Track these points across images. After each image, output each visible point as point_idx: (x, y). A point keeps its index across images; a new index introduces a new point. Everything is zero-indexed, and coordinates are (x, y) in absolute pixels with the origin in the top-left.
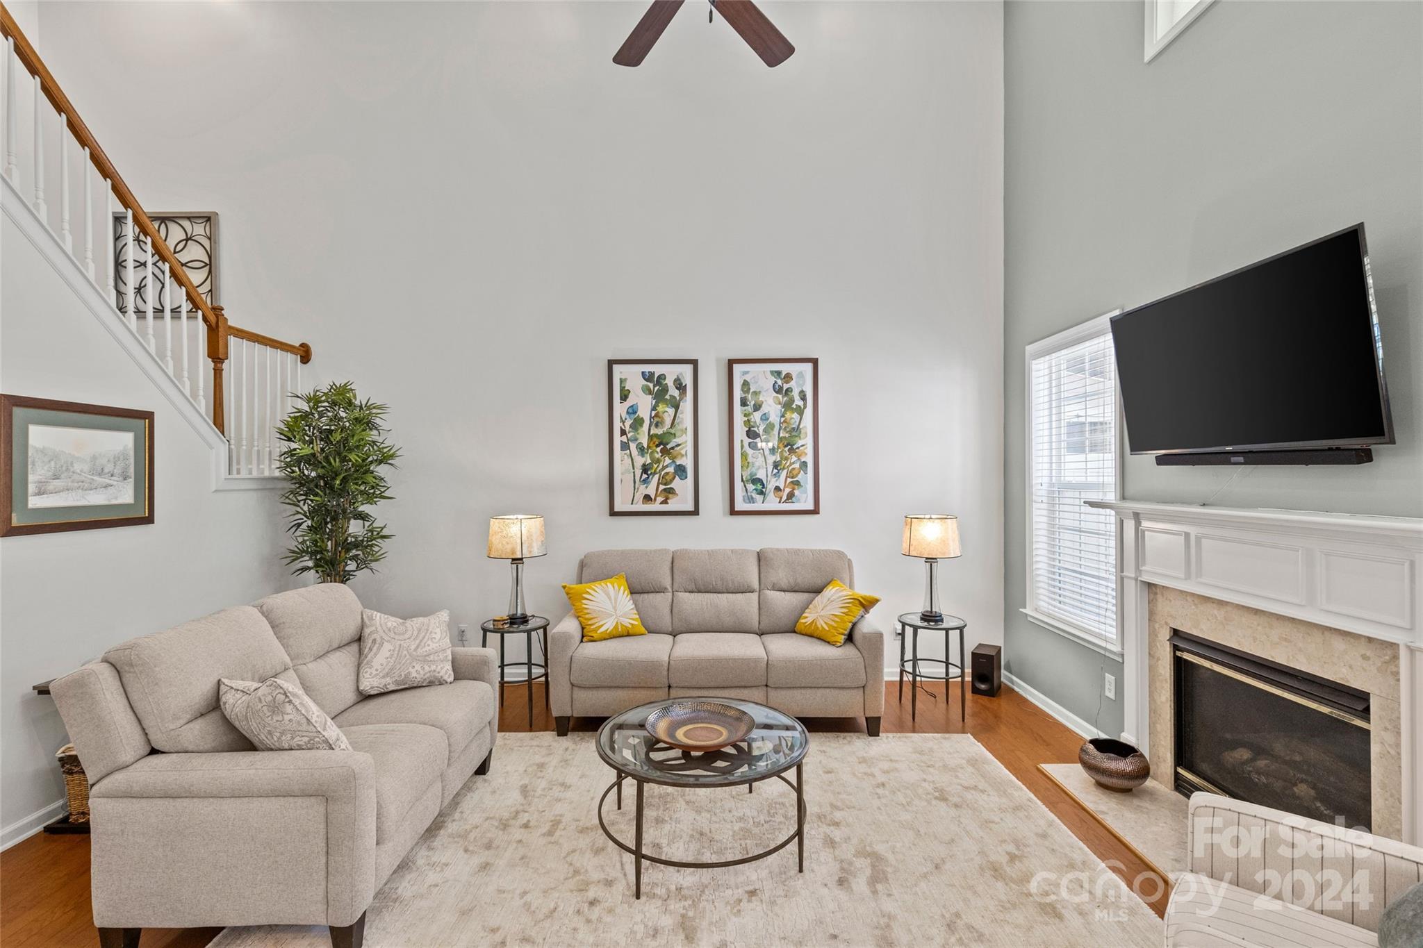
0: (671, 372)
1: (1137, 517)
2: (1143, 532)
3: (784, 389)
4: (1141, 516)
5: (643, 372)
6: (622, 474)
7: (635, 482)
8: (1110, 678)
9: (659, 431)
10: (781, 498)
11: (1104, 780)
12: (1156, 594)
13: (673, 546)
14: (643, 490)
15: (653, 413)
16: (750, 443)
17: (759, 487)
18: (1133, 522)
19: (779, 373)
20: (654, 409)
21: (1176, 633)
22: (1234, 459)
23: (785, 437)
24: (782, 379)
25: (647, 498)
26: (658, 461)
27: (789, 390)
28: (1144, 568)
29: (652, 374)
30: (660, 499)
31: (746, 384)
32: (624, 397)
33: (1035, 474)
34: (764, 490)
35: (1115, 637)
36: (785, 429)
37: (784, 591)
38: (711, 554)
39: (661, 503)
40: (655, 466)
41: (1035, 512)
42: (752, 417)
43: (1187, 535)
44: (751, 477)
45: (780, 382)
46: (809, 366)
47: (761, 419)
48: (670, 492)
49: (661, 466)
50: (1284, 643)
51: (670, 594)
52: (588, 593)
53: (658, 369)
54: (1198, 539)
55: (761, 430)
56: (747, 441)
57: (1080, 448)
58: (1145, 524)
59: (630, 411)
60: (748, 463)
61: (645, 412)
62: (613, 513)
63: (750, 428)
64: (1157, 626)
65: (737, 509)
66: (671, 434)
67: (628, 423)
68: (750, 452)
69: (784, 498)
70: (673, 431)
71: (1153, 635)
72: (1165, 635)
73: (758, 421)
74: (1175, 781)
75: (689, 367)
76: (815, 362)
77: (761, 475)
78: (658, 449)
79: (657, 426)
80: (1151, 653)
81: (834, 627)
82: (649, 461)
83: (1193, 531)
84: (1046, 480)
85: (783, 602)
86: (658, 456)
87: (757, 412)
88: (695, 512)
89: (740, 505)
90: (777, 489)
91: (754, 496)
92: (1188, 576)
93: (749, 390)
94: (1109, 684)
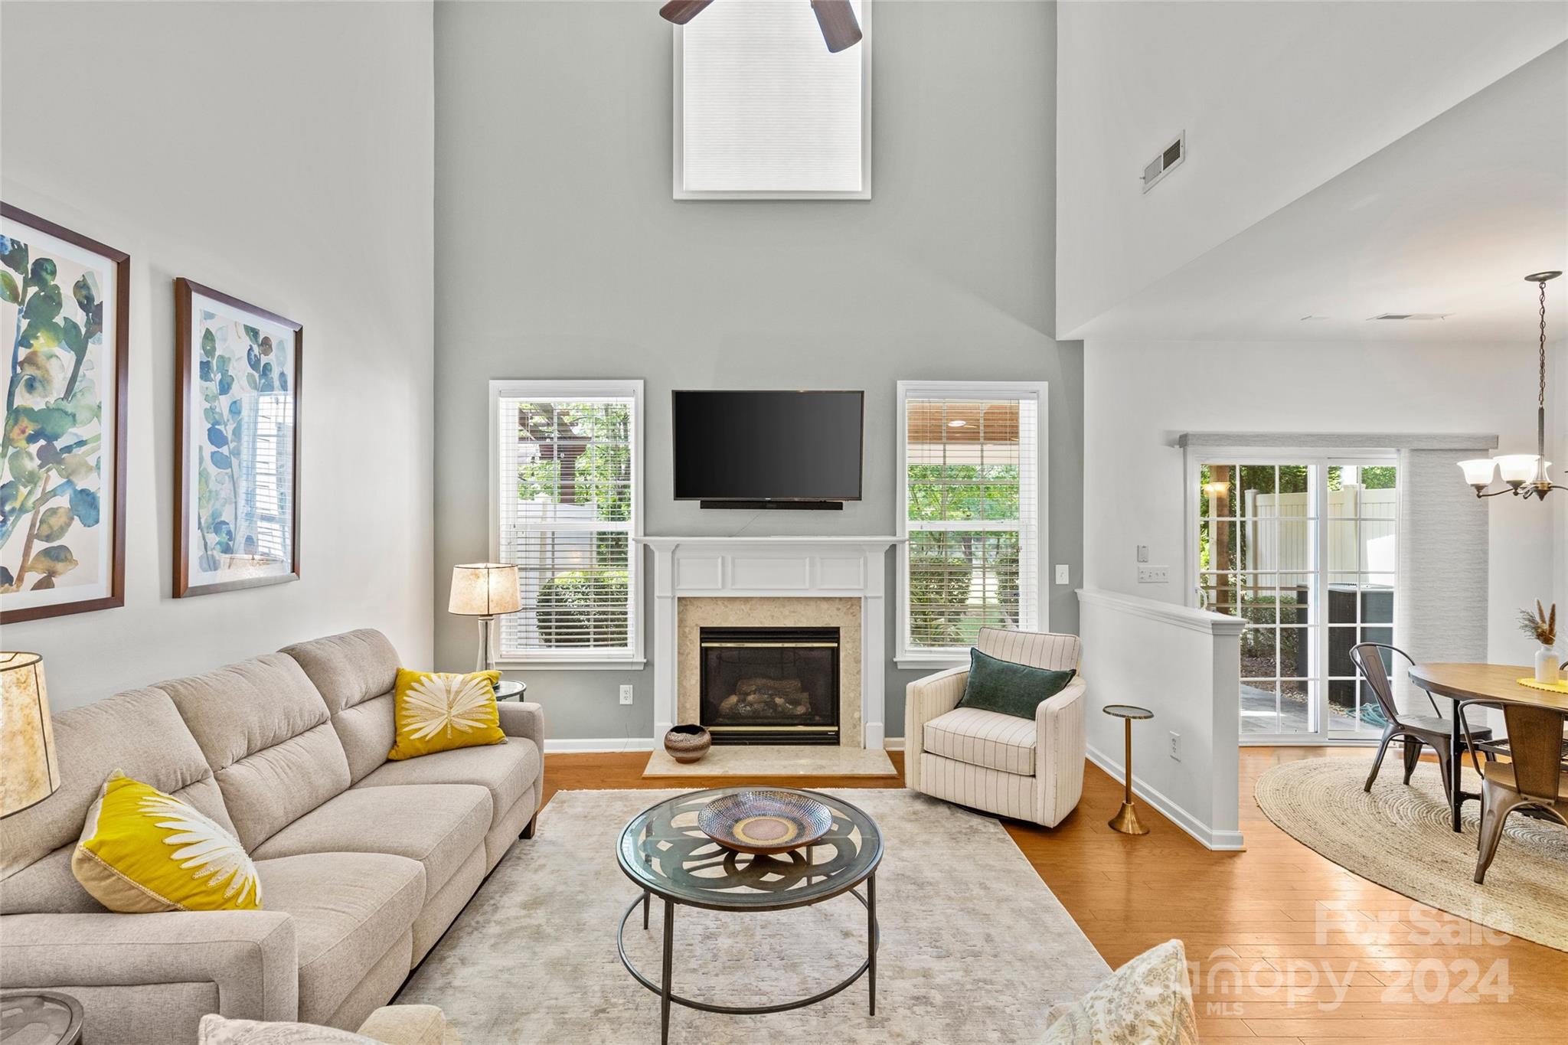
0: (66, 261)
1: (677, 548)
2: (677, 559)
3: (262, 365)
4: (680, 548)
8: (626, 690)
9: (35, 403)
10: (255, 557)
12: (686, 605)
15: (22, 352)
16: (213, 454)
17: (225, 538)
18: (670, 552)
19: (255, 333)
20: (24, 340)
21: (704, 629)
22: (768, 506)
24: (259, 346)
26: (32, 476)
27: (267, 367)
28: (680, 587)
29: (21, 251)
30: (33, 577)
31: (208, 336)
33: (503, 515)
34: (231, 543)
35: (632, 653)
39: (33, 589)
40: (25, 488)
42: (216, 404)
43: (723, 560)
44: (214, 519)
45: (256, 349)
46: (289, 333)
47: (230, 411)
48: (58, 557)
49: (38, 494)
51: (213, 780)
53: (36, 243)
54: (735, 561)
55: (230, 431)
56: (210, 449)
58: (678, 554)
60: (210, 492)
63: (213, 425)
64: (687, 628)
65: (186, 584)
68: (213, 470)
70: (67, 407)
71: (682, 637)
72: (694, 634)
73: (225, 414)
75: (110, 266)
76: (297, 330)
77: (227, 514)
78: (33, 448)
79: (29, 387)
80: (680, 651)
82: (9, 473)
83: (730, 555)
86: (31, 462)
87: (224, 396)
88: (115, 603)
89: (192, 577)
90: (250, 540)
91: (217, 554)
92: (724, 586)
93: (214, 349)
94: (626, 692)
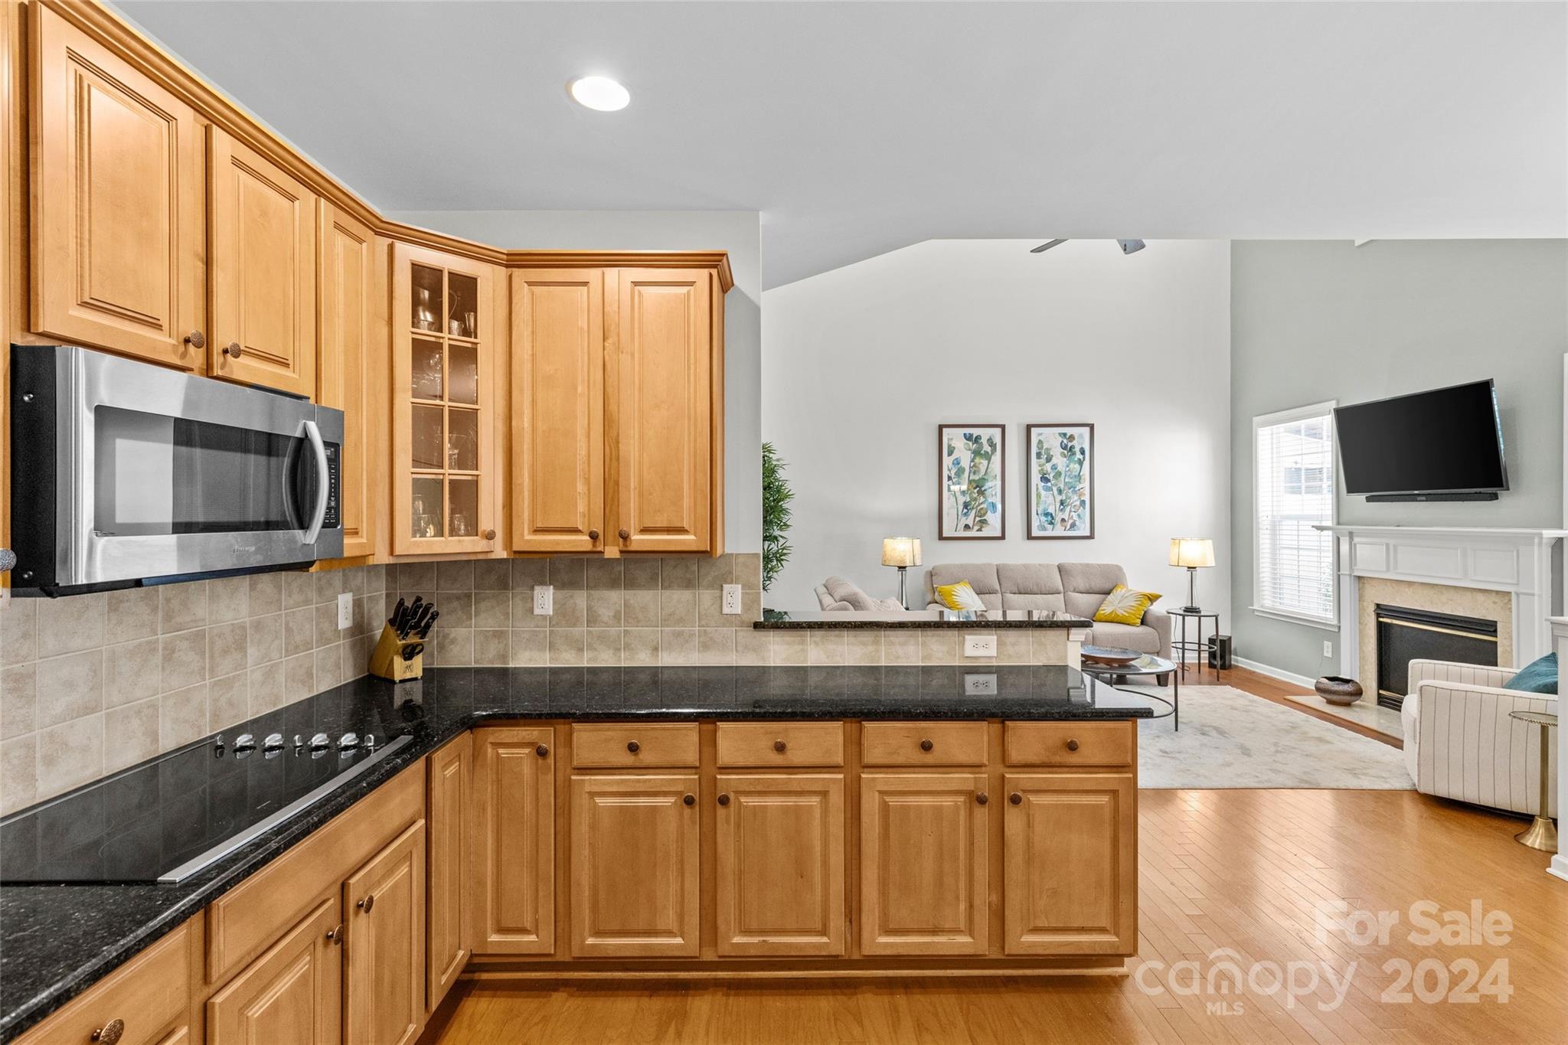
0: (985, 434)
1: (1351, 535)
2: (1355, 544)
3: (1069, 447)
4: (1354, 534)
5: (965, 434)
6: (949, 509)
7: (958, 515)
8: (1328, 645)
9: (976, 477)
10: (1066, 528)
11: (1334, 698)
12: (1364, 583)
13: (996, 561)
14: (964, 521)
15: (972, 464)
16: (1043, 486)
17: (1050, 518)
18: (1348, 538)
19: (1065, 435)
20: (972, 461)
21: (1378, 606)
22: (1419, 498)
23: (1069, 482)
24: (1067, 439)
25: (967, 527)
26: (975, 499)
27: (1072, 447)
28: (1356, 568)
29: (971, 435)
30: (976, 528)
31: (1040, 442)
32: (950, 454)
33: (1261, 509)
34: (1053, 520)
35: (1332, 617)
36: (1069, 476)
37: (1081, 593)
38: (1026, 566)
39: (978, 531)
40: (973, 503)
41: (1261, 536)
42: (1045, 466)
43: (1387, 545)
44: (1043, 512)
45: (1065, 441)
46: (1087, 429)
47: (1052, 468)
48: (983, 522)
49: (977, 503)
50: (1450, 602)
51: (1000, 595)
52: (954, 591)
53: (976, 432)
54: (1395, 547)
55: (1051, 477)
56: (1041, 484)
57: (1296, 491)
58: (1356, 540)
59: (955, 462)
60: (1042, 501)
61: (966, 463)
62: (941, 538)
63: (1043, 475)
64: (1365, 604)
65: (1033, 535)
66: (983, 480)
67: (953, 472)
68: (1043, 493)
69: (1068, 527)
70: (986, 478)
71: (1362, 610)
72: (1371, 609)
73: (1049, 470)
74: (1378, 699)
75: (998, 431)
76: (1092, 427)
77: (1051, 510)
78: (976, 491)
79: (974, 473)
80: (1361, 621)
81: (1133, 614)
82: (968, 500)
83: (1392, 542)
84: (1270, 513)
85: (1085, 601)
86: (975, 495)
87: (1048, 463)
88: (1003, 537)
89: (1035, 533)
90: (1063, 520)
91: (1046, 525)
92: (1388, 570)
93: (1043, 447)
94: (1328, 647)
